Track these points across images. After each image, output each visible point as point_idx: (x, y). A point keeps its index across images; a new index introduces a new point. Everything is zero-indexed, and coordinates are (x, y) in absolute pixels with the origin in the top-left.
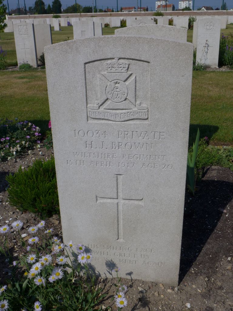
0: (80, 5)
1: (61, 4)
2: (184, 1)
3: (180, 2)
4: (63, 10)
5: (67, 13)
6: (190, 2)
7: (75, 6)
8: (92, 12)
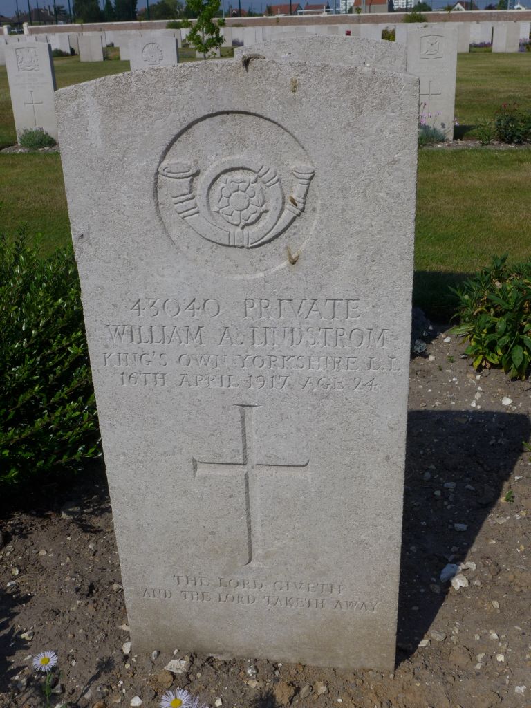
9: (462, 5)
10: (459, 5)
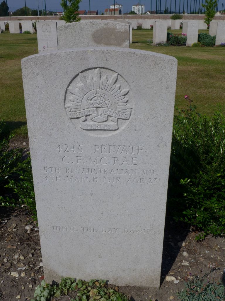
0: (29, 8)
1: (8, 7)
2: (136, 6)
3: (133, 7)
4: (12, 13)
5: (16, 16)
6: (143, 7)
7: (25, 9)
8: (38, 15)
9: (149, 12)
10: (148, 12)
